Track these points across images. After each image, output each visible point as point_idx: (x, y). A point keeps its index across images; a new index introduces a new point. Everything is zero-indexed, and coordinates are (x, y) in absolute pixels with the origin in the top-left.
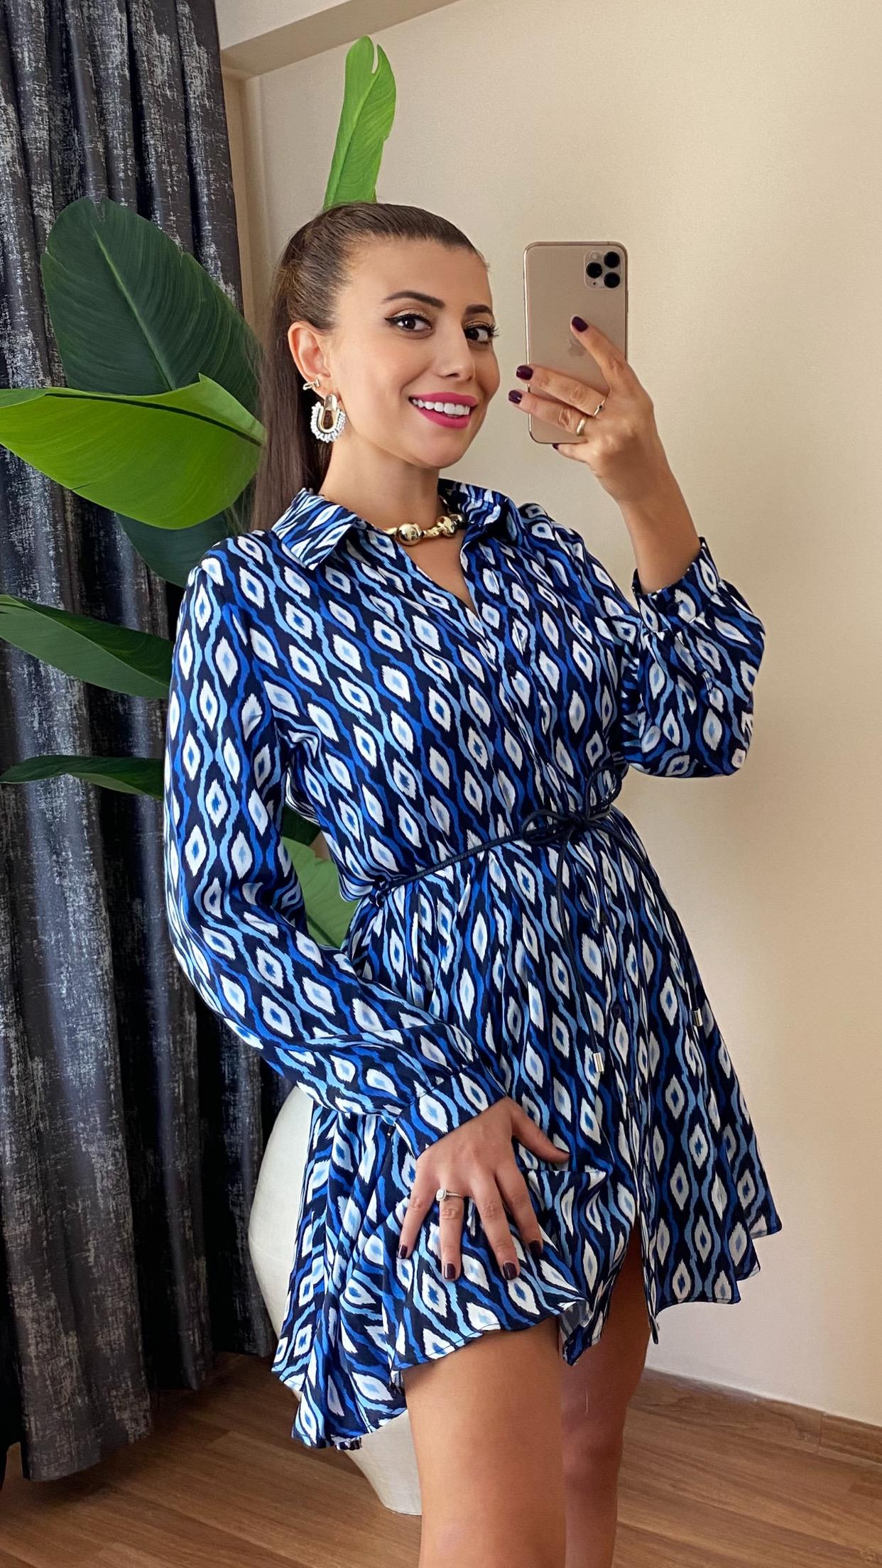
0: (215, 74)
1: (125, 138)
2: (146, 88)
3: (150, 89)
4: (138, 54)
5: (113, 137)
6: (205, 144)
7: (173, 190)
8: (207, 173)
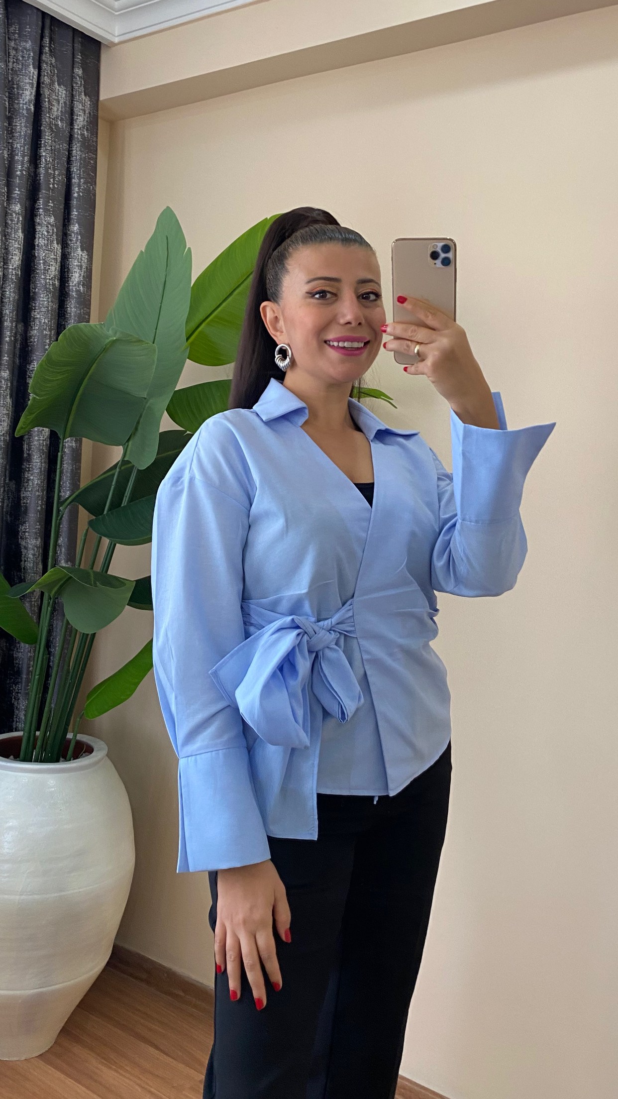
0: (94, 115)
1: (24, 150)
2: (45, 119)
3: (47, 120)
4: (43, 96)
5: (16, 148)
6: (81, 159)
7: (54, 187)
8: (80, 178)
